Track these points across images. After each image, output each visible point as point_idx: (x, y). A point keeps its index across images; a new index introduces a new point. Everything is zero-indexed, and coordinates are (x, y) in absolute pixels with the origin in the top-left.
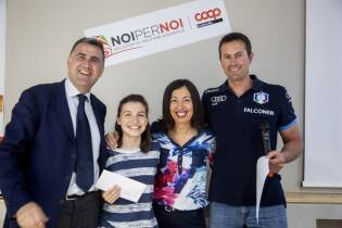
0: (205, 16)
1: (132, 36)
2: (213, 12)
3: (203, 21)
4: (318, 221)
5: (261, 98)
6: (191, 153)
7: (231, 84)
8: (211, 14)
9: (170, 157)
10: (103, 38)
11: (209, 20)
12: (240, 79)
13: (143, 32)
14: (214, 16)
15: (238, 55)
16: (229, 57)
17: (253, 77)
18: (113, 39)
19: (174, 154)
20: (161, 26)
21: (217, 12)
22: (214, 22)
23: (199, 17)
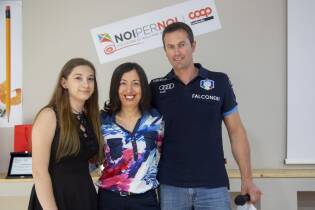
0: (198, 14)
1: (133, 34)
2: (205, 10)
3: (197, 19)
4: (300, 194)
5: (207, 85)
6: (142, 137)
7: (176, 73)
8: (203, 13)
9: (125, 146)
10: (107, 35)
11: (201, 18)
12: (185, 68)
13: (143, 30)
14: (206, 14)
15: (181, 45)
16: (172, 47)
17: (198, 66)
18: (116, 37)
19: (127, 142)
20: (159, 24)
21: (208, 11)
22: (206, 19)
23: (192, 16)
